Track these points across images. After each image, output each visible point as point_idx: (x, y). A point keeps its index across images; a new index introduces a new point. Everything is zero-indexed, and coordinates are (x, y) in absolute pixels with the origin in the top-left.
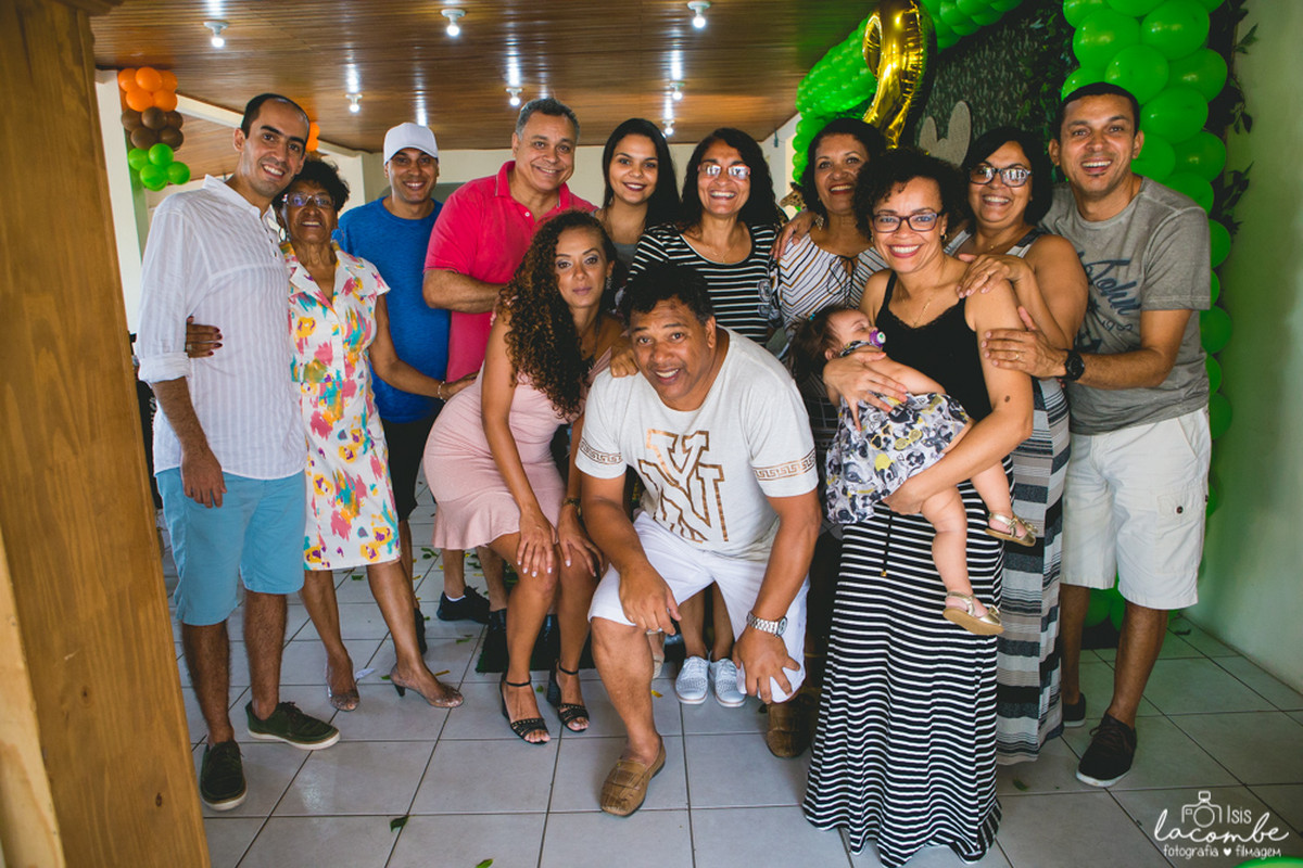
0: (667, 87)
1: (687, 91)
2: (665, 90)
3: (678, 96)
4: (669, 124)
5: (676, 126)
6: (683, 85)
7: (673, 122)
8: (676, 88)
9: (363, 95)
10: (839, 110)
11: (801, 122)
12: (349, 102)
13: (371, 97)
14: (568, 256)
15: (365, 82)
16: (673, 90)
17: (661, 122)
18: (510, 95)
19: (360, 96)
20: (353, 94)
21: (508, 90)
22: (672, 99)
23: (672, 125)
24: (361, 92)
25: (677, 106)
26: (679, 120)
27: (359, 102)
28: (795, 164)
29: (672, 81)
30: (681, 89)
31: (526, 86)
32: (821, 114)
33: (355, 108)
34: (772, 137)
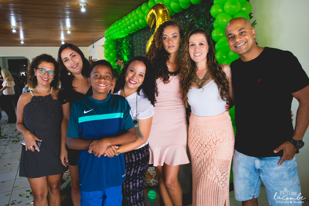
1: (72, 31)
3: (68, 32)
6: (70, 29)
8: (68, 30)
10: (118, 38)
11: (106, 41)
14: (167, 35)
18: (12, 29)
21: (12, 27)
23: (64, 41)
26: (66, 39)
29: (65, 28)
30: (70, 30)
31: (18, 26)
32: (113, 39)
34: (92, 45)
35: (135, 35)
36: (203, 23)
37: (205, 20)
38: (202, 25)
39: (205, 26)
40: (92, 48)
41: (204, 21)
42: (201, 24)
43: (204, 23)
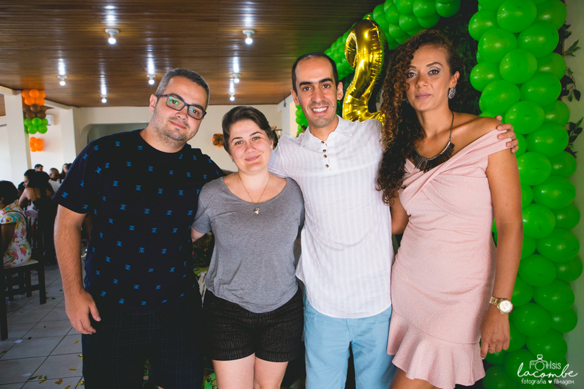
0: (231, 76)
1: (242, 79)
2: (230, 78)
3: (237, 81)
4: (232, 95)
5: (236, 96)
6: (240, 75)
7: (234, 94)
8: (236, 77)
9: (68, 77)
12: (60, 80)
13: (72, 78)
15: (69, 70)
16: (234, 78)
17: (228, 94)
18: (148, 79)
19: (66, 77)
20: (62, 76)
21: (148, 76)
22: (234, 83)
23: (234, 96)
24: (67, 74)
25: (237, 86)
26: (237, 93)
27: (65, 80)
28: (297, 115)
29: (234, 73)
30: (239, 78)
31: (158, 74)
33: (63, 83)
34: (283, 102)
35: (346, 82)
36: (463, 54)
37: (469, 48)
38: (463, 57)
39: (469, 60)
40: (283, 106)
41: (466, 49)
42: (461, 55)
43: (465, 55)
